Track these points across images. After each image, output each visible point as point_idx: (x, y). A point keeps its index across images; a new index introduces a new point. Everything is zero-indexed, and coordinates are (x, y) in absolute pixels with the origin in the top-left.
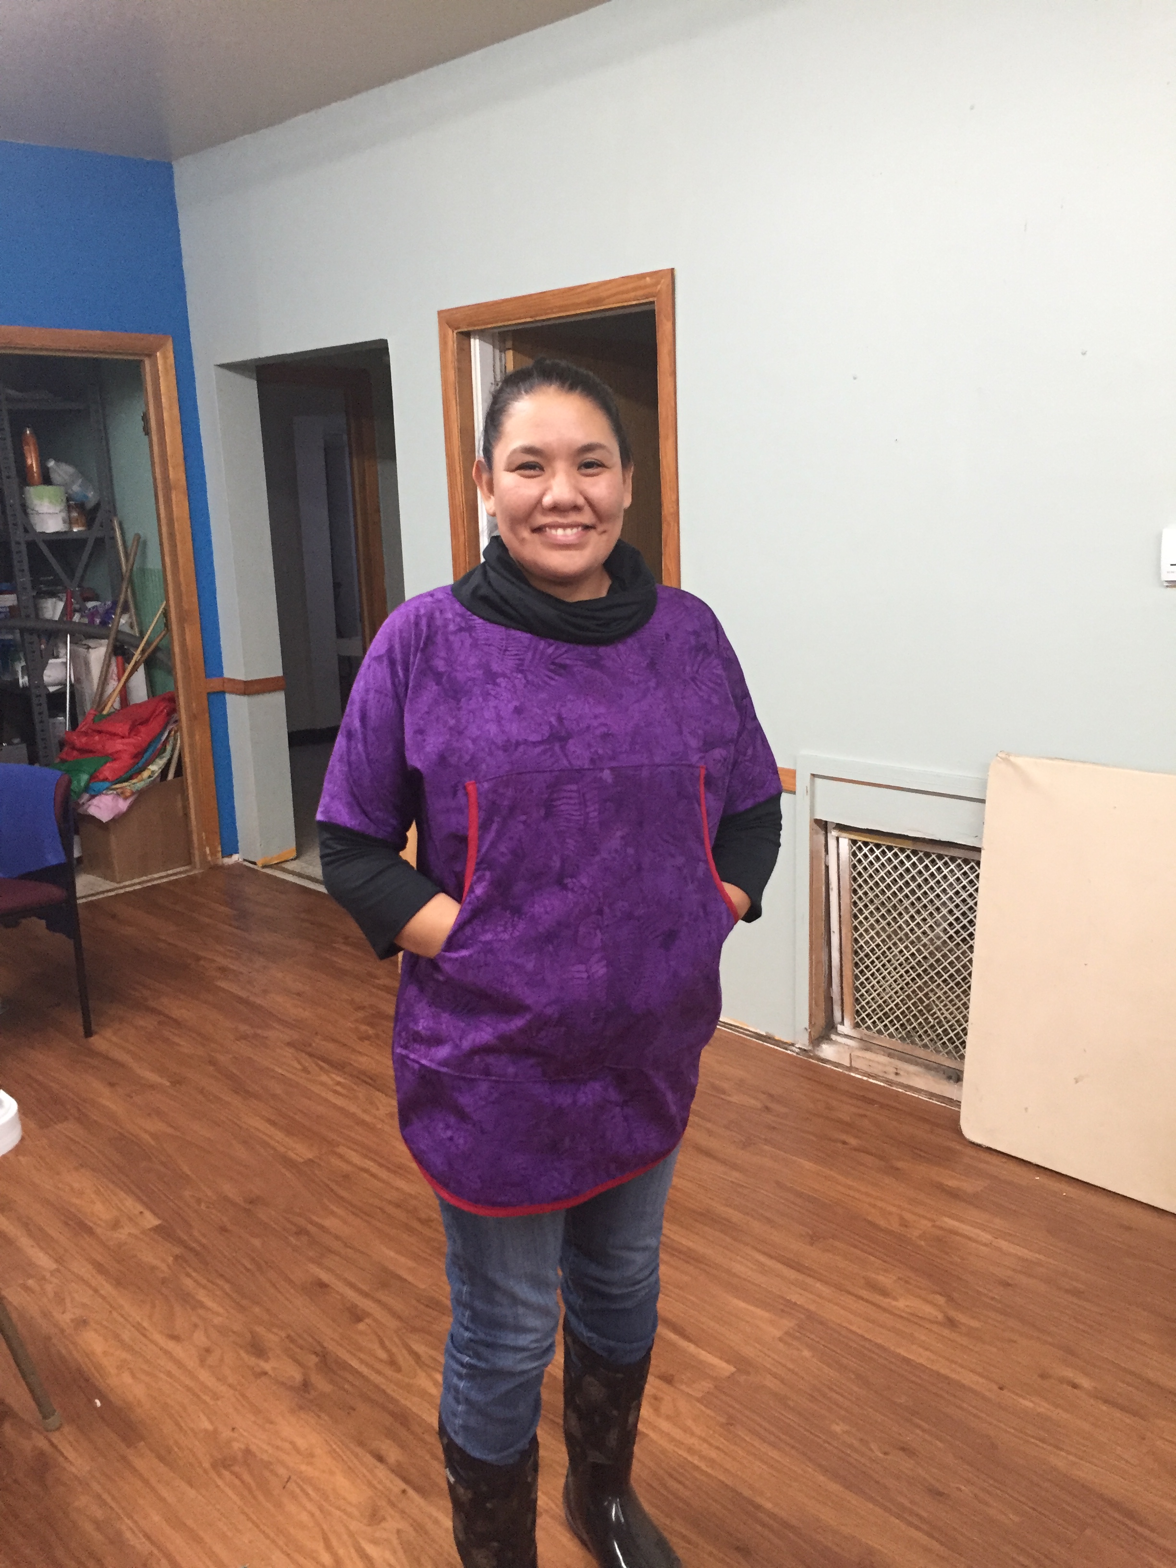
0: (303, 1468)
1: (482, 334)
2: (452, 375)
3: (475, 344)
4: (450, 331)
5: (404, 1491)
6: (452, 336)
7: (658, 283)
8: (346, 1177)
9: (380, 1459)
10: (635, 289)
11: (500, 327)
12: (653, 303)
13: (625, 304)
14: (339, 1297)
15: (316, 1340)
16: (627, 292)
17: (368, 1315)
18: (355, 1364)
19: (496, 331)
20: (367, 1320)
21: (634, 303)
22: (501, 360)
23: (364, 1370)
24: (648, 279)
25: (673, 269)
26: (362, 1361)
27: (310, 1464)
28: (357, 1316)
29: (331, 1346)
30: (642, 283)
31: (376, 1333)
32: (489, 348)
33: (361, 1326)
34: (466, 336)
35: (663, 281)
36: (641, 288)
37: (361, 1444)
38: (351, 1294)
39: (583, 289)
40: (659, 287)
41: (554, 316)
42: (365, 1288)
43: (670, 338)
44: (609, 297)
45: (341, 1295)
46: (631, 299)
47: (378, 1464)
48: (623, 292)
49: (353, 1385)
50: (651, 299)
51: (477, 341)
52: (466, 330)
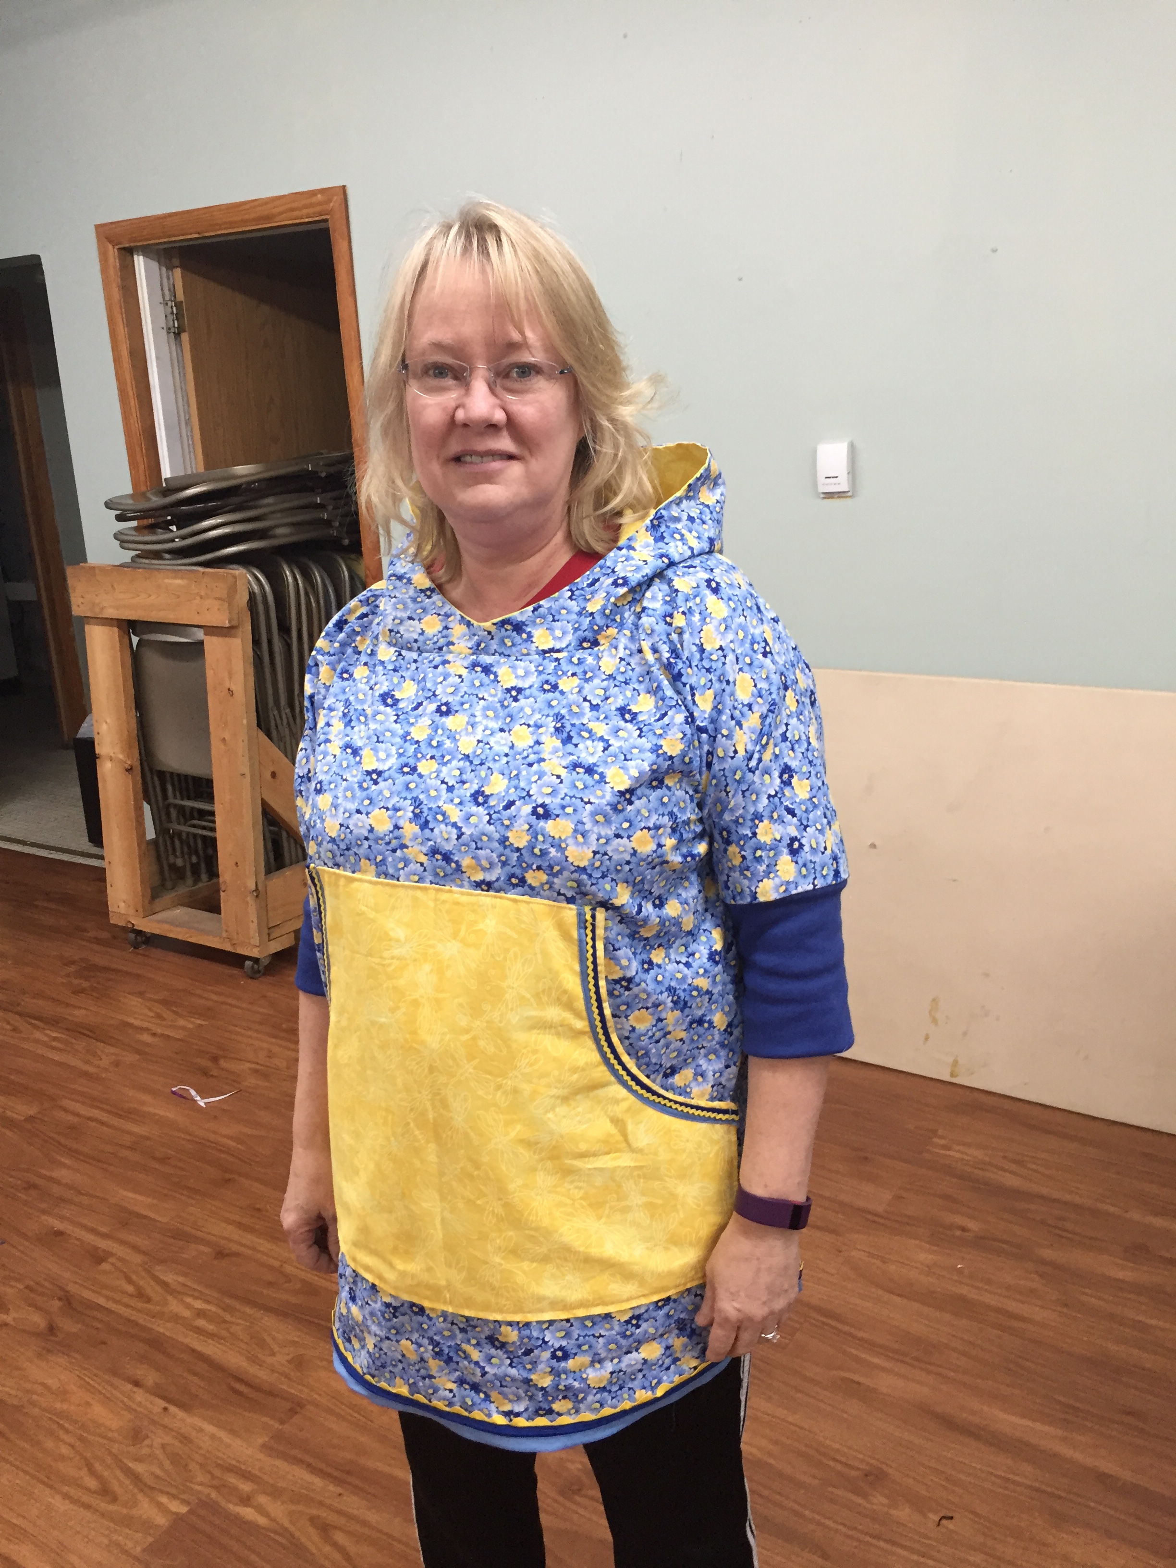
0: (58, 1405)
1: (146, 251)
2: (116, 294)
3: (140, 262)
4: (110, 247)
5: (165, 1409)
6: (112, 252)
7: (330, 201)
8: (73, 1128)
9: (137, 1384)
10: (306, 207)
11: (165, 243)
12: (326, 221)
13: (298, 221)
14: (77, 1243)
15: (57, 1286)
16: (299, 209)
17: (110, 1254)
18: (102, 1301)
19: (162, 247)
20: (110, 1260)
21: (307, 220)
22: (168, 278)
23: (110, 1305)
24: (319, 196)
25: (344, 187)
26: (108, 1298)
27: (63, 1401)
28: (98, 1257)
29: (72, 1288)
30: (314, 200)
31: (122, 1271)
32: (155, 265)
33: (105, 1266)
34: (128, 252)
35: (335, 198)
36: (312, 205)
37: (115, 1373)
38: (89, 1238)
39: (252, 204)
40: (332, 204)
41: (223, 232)
42: (103, 1230)
43: (347, 258)
44: (281, 213)
45: (78, 1239)
46: (305, 216)
47: (135, 1389)
48: (292, 210)
49: (101, 1321)
50: (324, 217)
51: (141, 258)
52: (127, 245)
